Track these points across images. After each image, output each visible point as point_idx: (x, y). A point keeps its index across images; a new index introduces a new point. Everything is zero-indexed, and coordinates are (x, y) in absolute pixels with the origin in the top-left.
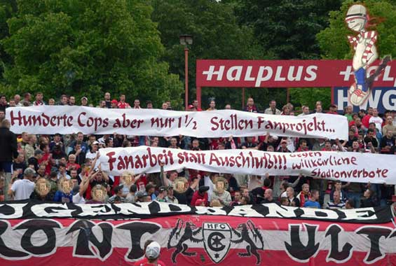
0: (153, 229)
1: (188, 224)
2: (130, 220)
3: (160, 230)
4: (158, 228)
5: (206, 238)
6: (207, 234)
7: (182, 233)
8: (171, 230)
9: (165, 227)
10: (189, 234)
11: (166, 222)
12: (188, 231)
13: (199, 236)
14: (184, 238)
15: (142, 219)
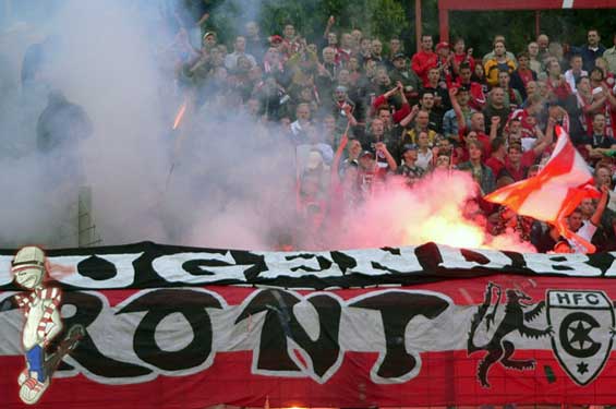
0: (434, 308)
1: (512, 295)
2: (377, 288)
3: (449, 308)
4: (445, 305)
5: (556, 327)
6: (558, 317)
7: (501, 315)
8: (475, 309)
9: (460, 301)
10: (515, 320)
11: (463, 291)
12: (514, 312)
13: (539, 322)
14: (505, 327)
15: (405, 285)
